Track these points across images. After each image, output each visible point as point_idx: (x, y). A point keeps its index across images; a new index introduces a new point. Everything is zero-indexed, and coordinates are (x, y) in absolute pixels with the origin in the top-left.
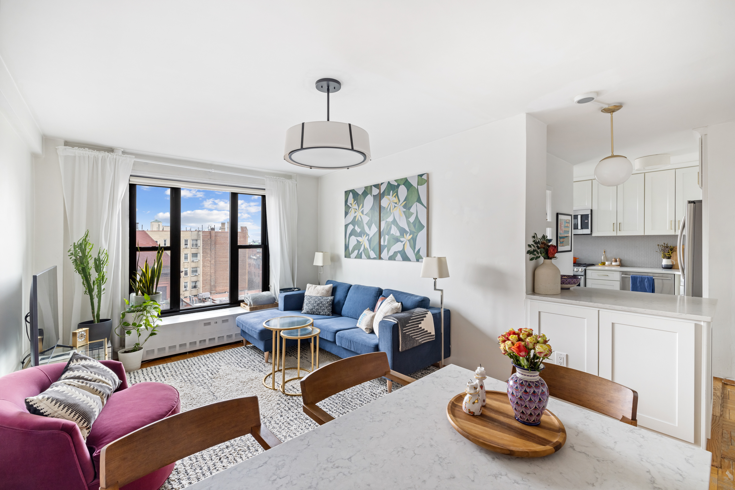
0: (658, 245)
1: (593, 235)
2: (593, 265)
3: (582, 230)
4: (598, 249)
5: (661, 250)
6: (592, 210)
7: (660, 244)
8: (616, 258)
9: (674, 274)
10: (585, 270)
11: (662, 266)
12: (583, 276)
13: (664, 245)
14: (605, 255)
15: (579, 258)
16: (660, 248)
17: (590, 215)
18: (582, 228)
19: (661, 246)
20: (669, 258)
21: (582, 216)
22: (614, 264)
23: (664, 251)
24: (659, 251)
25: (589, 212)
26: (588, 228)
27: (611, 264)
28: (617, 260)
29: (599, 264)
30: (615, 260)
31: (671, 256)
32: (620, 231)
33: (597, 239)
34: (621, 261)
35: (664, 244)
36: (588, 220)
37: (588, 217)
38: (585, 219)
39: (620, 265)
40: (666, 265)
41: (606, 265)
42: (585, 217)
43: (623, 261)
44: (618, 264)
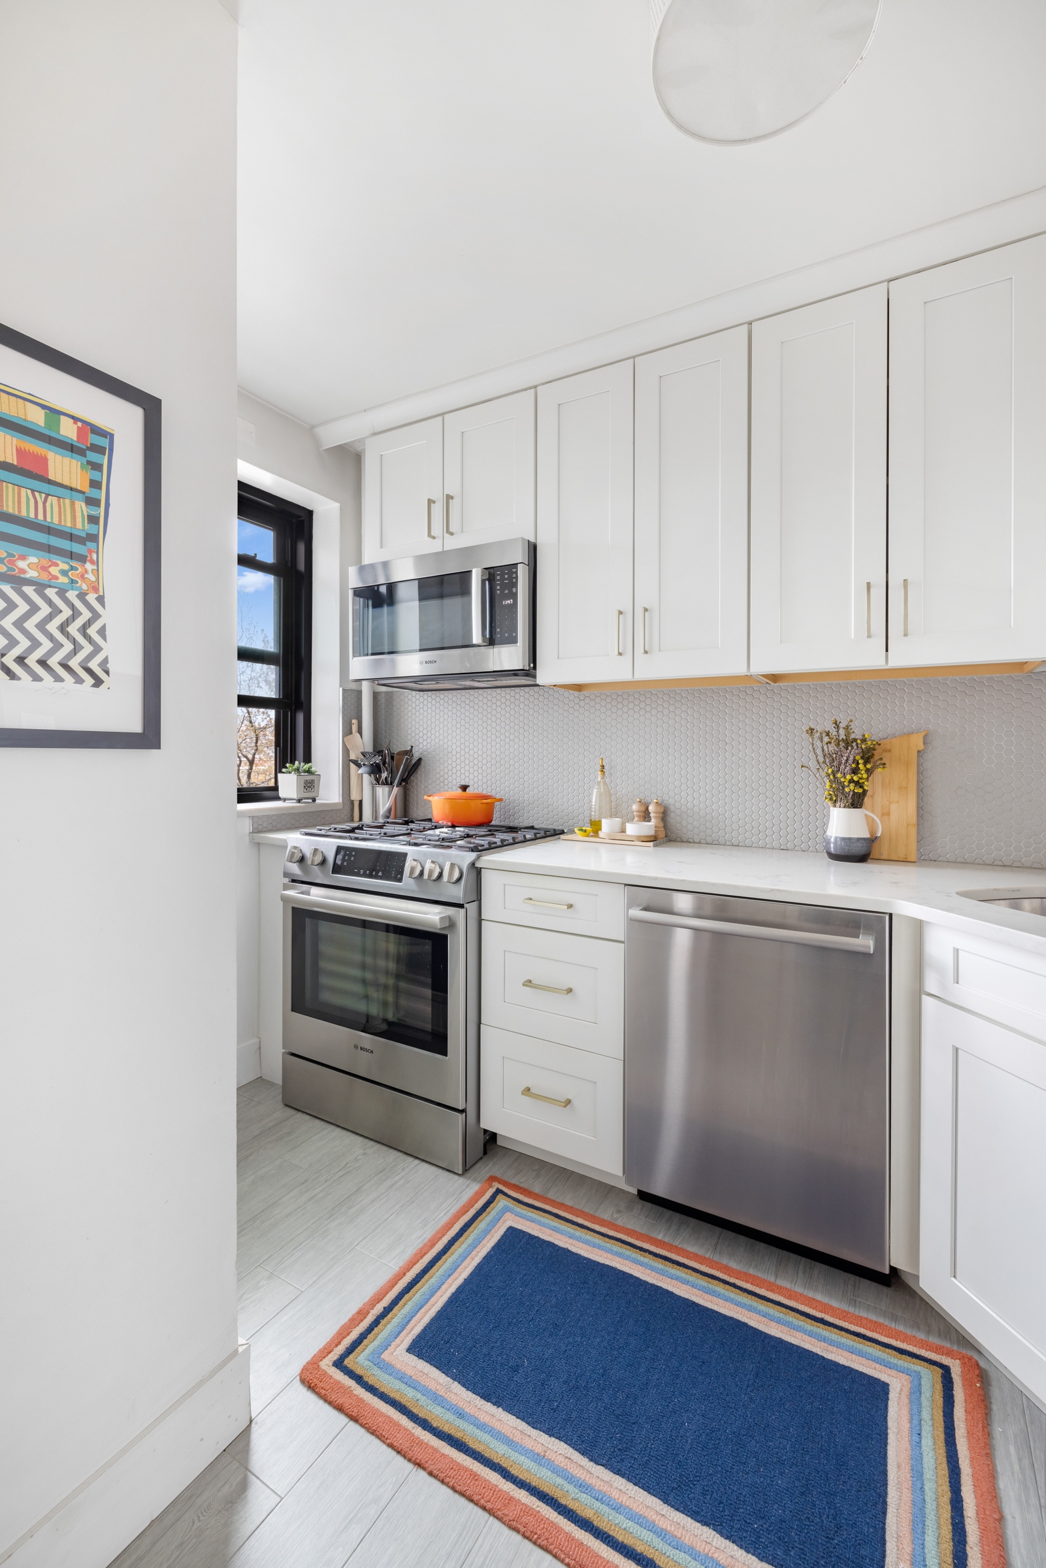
0: (811, 731)
1: (542, 677)
2: (554, 834)
3: (488, 651)
4: (581, 757)
5: (821, 759)
6: (533, 549)
7: (820, 728)
8: (648, 799)
9: (891, 915)
10: (476, 872)
11: (828, 843)
12: (461, 906)
13: (834, 732)
14: (605, 783)
15: (501, 800)
16: (819, 751)
17: (522, 574)
18: (491, 642)
19: (821, 739)
20: (856, 802)
21: (491, 575)
22: (632, 829)
23: (833, 761)
24: (813, 764)
25: (518, 556)
26: (513, 641)
27: (623, 831)
28: (651, 808)
29: (576, 830)
30: (643, 809)
31: (865, 792)
32: (645, 651)
33: (577, 707)
34: (664, 815)
35: (837, 724)
36: (514, 596)
37: (516, 578)
38: (502, 590)
39: (662, 834)
40: (844, 839)
41: (601, 834)
42: (503, 579)
43: (672, 815)
44: (652, 833)
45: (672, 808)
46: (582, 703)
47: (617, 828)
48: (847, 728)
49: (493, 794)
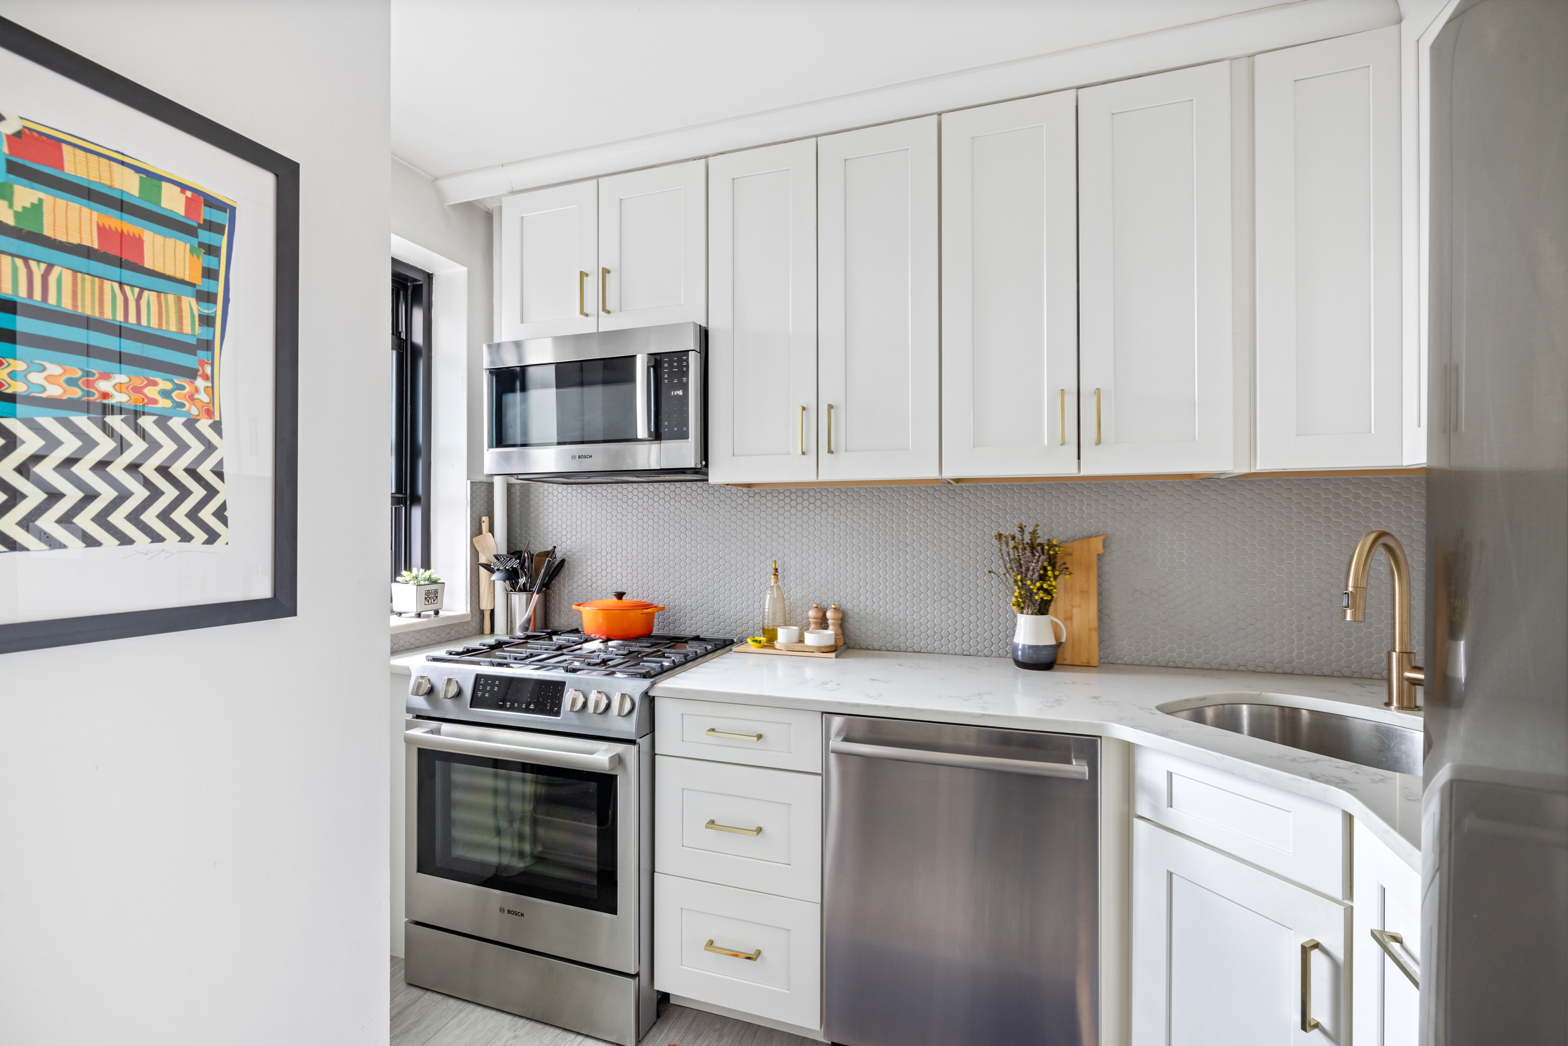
0: (999, 537)
1: (717, 475)
2: (723, 645)
3: (654, 447)
4: (751, 558)
5: (1009, 564)
6: (704, 335)
7: (1006, 533)
8: (824, 604)
10: (650, 701)
11: (1015, 650)
12: (633, 742)
13: (1018, 536)
14: (778, 587)
15: (663, 609)
16: (1006, 556)
17: (693, 361)
18: (657, 435)
19: (1009, 544)
20: (1043, 609)
21: (657, 362)
22: (811, 639)
23: (1020, 566)
24: (1001, 568)
25: (689, 342)
26: (684, 436)
27: (801, 641)
28: (829, 614)
29: (749, 640)
30: (820, 615)
31: (1052, 599)
32: (830, 451)
33: (746, 504)
34: (843, 621)
35: (1024, 530)
36: (685, 387)
37: (687, 367)
38: (671, 378)
39: (841, 643)
40: (1031, 647)
41: (777, 645)
42: (671, 367)
43: (850, 620)
44: (831, 642)
45: (850, 613)
46: (751, 500)
47: (795, 638)
48: (1034, 533)
49: (655, 603)
